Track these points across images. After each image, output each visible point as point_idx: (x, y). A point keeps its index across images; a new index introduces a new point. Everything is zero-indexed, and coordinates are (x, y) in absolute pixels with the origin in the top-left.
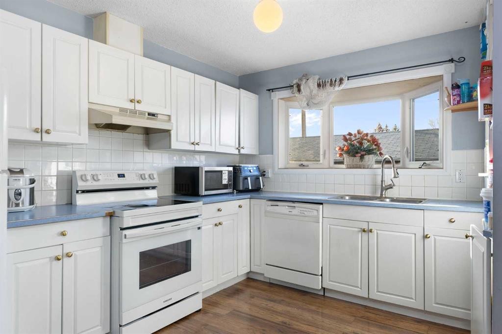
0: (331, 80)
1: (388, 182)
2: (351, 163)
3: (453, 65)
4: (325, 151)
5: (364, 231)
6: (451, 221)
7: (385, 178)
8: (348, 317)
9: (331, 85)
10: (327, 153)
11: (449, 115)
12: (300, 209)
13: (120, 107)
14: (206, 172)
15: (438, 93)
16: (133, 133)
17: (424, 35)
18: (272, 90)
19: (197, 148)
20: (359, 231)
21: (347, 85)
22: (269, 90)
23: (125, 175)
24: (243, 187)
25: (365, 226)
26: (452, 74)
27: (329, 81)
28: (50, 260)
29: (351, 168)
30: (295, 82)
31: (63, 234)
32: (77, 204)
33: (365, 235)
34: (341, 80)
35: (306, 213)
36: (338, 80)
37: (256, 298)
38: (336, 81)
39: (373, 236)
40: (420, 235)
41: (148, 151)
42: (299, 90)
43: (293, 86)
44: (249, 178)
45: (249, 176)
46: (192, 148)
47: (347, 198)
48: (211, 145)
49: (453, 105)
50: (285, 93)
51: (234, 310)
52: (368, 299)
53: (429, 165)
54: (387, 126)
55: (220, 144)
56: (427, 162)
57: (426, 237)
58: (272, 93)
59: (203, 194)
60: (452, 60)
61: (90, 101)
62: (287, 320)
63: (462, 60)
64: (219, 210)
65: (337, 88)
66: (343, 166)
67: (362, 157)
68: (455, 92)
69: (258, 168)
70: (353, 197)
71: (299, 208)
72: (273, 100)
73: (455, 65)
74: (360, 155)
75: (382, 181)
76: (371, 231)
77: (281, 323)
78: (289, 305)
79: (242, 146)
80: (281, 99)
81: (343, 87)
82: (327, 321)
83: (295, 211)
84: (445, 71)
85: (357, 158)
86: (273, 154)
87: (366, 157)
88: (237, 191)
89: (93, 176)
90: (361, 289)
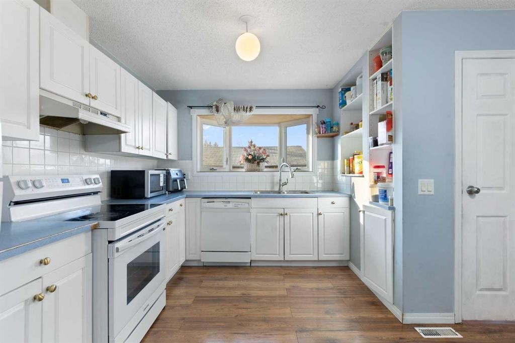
0: (244, 107)
1: (283, 181)
2: (250, 168)
3: (317, 109)
4: (227, 159)
5: (282, 215)
6: (333, 203)
7: (282, 178)
8: (278, 277)
9: (244, 110)
10: (228, 159)
11: (316, 139)
12: (234, 203)
13: (75, 99)
14: (151, 175)
15: (306, 125)
16: (69, 132)
17: (303, 87)
18: (191, 107)
19: (141, 152)
20: (277, 216)
21: (256, 111)
22: (190, 107)
23: (70, 180)
24: (173, 187)
25: (282, 211)
26: (317, 115)
27: (242, 107)
28: (26, 303)
29: (250, 171)
30: (215, 103)
31: (42, 262)
32: (13, 219)
33: (282, 218)
34: (251, 108)
35: (239, 206)
36: (249, 108)
37: (204, 281)
38: (247, 108)
39: (287, 218)
40: (315, 214)
41: (85, 153)
42: (217, 111)
43: (212, 107)
44: (178, 181)
45: (178, 178)
46: (136, 152)
47: (258, 192)
48: (150, 150)
49: (323, 133)
50: (204, 112)
51: (196, 297)
52: (285, 261)
53: (300, 169)
54: (210, 143)
55: (155, 151)
56: (299, 168)
57: (319, 214)
58: (191, 110)
59: (149, 197)
60: (318, 107)
61: (42, 86)
62: (244, 292)
63: (323, 107)
64: (170, 210)
65: (248, 113)
66: (244, 170)
67: (258, 164)
68: (324, 126)
69: (180, 171)
70: (262, 192)
71: (232, 203)
72: (192, 116)
73: (319, 110)
74: (256, 162)
75: (280, 180)
76: (286, 214)
77: (242, 295)
78: (234, 279)
79: (169, 152)
80: (199, 115)
81: (252, 113)
82: (269, 283)
83: (230, 205)
84: (313, 112)
85: (256, 164)
86: (192, 160)
87: (261, 164)
88: (168, 192)
89: (33, 183)
90: (279, 255)
